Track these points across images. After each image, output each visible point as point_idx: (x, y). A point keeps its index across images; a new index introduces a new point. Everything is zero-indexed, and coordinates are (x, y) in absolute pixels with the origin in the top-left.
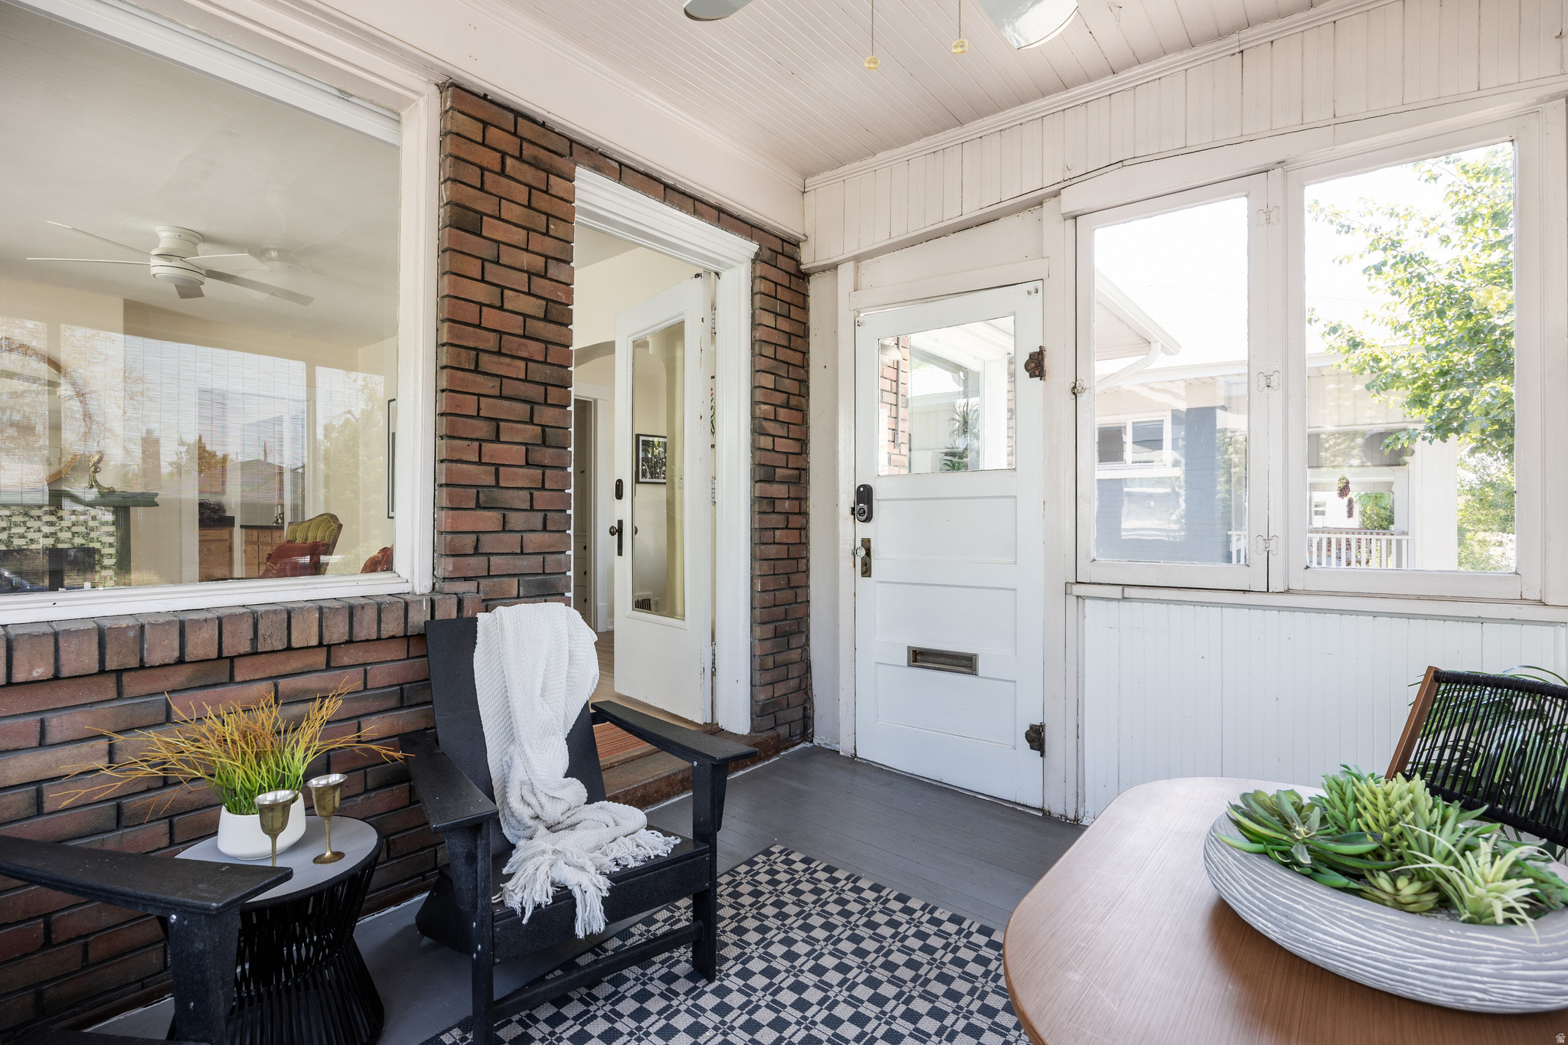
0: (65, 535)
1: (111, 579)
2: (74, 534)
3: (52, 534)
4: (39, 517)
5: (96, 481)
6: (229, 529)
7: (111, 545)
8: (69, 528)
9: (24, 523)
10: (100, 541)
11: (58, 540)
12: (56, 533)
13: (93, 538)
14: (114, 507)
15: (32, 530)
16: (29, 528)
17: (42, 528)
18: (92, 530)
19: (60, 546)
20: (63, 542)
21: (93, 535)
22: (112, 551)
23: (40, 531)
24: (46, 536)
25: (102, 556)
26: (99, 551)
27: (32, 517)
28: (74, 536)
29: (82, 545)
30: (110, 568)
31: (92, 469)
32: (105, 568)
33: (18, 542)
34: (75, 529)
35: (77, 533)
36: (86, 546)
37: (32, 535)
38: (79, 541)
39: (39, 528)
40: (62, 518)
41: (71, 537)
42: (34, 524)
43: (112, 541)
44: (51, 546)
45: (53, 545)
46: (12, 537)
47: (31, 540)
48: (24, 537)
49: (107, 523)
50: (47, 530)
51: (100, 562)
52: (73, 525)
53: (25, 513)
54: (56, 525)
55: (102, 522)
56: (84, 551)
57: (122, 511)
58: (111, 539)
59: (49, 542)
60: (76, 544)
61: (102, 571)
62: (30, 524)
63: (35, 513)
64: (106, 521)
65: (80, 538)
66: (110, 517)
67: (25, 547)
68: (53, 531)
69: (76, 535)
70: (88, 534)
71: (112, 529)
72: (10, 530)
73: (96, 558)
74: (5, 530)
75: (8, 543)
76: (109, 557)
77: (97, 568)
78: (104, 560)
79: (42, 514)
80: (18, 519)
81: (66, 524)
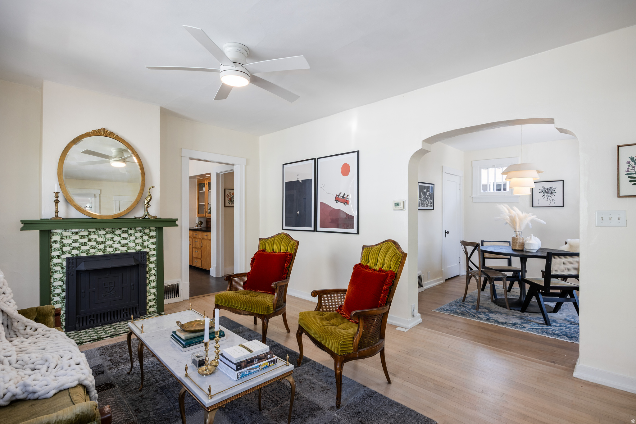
0: (132, 245)
1: (154, 269)
2: (136, 244)
3: (126, 244)
4: (120, 234)
5: (148, 212)
7: (154, 250)
8: (134, 241)
9: (112, 238)
10: (149, 248)
11: (128, 248)
12: (127, 244)
13: (145, 246)
14: (156, 227)
15: (116, 242)
16: (114, 241)
17: (121, 241)
18: (145, 241)
19: (130, 251)
20: (131, 249)
21: (146, 244)
22: (155, 253)
23: (120, 243)
24: (123, 246)
25: (150, 256)
26: (148, 253)
27: (116, 235)
28: (136, 245)
29: (140, 250)
30: (153, 263)
31: (146, 205)
32: (151, 263)
33: (109, 250)
34: (137, 241)
35: (138, 243)
36: (142, 251)
37: (116, 245)
38: (139, 248)
39: (120, 241)
40: (131, 235)
41: (135, 246)
42: (117, 239)
43: (154, 248)
44: (125, 252)
45: (126, 251)
46: (106, 247)
47: (116, 248)
48: (112, 247)
49: (152, 237)
50: (124, 242)
51: (149, 259)
52: (136, 239)
53: (113, 233)
54: (128, 239)
55: (150, 236)
56: (141, 254)
57: (160, 230)
58: (154, 246)
59: (124, 249)
60: (137, 250)
61: (150, 264)
62: (115, 239)
63: (118, 232)
64: (152, 236)
65: (139, 246)
66: (153, 234)
67: (113, 253)
68: (126, 243)
69: (137, 244)
70: (143, 244)
71: (154, 240)
72: (105, 243)
73: (147, 257)
74: (102, 243)
75: (104, 251)
76: (153, 256)
77: (148, 263)
78: (151, 258)
79: (121, 233)
80: (109, 236)
81: (133, 238)
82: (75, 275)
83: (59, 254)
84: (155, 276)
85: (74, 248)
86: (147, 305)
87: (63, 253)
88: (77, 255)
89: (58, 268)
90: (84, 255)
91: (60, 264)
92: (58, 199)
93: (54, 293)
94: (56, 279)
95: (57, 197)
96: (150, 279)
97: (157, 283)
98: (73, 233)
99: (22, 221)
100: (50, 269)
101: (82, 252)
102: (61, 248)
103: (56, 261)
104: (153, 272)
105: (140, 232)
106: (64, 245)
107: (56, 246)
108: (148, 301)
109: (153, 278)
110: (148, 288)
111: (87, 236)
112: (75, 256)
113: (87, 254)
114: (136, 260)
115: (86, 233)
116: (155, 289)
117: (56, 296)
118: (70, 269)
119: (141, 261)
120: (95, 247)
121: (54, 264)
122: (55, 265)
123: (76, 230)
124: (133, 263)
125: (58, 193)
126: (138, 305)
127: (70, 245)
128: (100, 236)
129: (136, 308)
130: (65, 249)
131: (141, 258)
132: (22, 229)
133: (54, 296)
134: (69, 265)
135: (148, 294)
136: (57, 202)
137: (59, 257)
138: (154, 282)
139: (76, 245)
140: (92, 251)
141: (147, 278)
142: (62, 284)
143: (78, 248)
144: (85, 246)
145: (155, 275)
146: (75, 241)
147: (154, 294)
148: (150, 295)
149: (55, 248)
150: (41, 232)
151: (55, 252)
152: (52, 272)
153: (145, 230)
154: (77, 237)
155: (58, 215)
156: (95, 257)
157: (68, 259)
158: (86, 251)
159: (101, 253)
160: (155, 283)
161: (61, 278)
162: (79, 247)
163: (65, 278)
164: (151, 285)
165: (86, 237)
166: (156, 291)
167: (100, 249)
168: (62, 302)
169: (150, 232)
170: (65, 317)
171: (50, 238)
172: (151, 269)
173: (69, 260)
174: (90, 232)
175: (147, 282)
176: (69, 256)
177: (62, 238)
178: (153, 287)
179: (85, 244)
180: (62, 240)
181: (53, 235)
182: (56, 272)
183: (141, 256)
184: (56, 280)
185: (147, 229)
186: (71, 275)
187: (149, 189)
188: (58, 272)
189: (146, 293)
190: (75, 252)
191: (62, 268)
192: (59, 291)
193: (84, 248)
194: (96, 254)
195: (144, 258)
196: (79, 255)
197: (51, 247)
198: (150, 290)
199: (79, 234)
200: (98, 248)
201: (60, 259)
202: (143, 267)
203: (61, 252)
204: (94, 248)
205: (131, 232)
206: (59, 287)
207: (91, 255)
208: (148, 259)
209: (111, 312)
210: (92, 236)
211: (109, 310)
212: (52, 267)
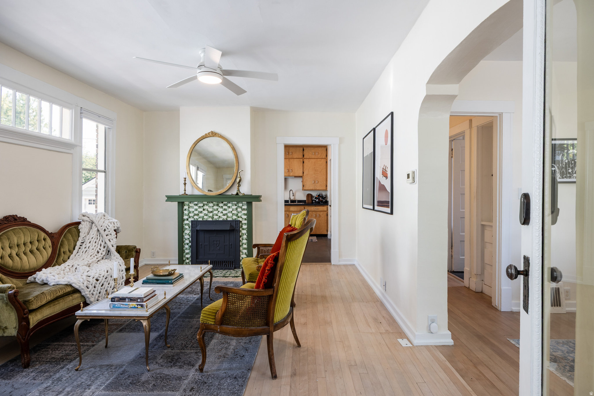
0: (230, 215)
1: (245, 235)
2: (233, 214)
3: (226, 214)
4: (222, 207)
5: (239, 190)
7: (245, 219)
8: (231, 212)
9: (217, 209)
10: (242, 218)
11: (228, 217)
12: (227, 214)
13: (239, 216)
14: (247, 202)
15: (220, 212)
16: (219, 212)
17: (223, 212)
18: (239, 213)
19: (229, 219)
20: (230, 217)
21: (239, 215)
22: (246, 222)
23: (222, 213)
24: (224, 215)
25: (242, 224)
26: (241, 222)
27: (220, 207)
28: (233, 215)
29: (236, 219)
30: (245, 230)
31: (238, 185)
32: (243, 229)
33: (216, 217)
34: (233, 212)
35: (234, 214)
36: (237, 219)
37: (221, 215)
38: (235, 217)
39: (222, 211)
40: (229, 207)
41: (232, 215)
42: (220, 210)
43: (246, 218)
44: (225, 219)
45: (226, 219)
46: (214, 215)
47: (219, 216)
48: (217, 215)
49: (244, 210)
50: (225, 212)
51: (242, 227)
52: (233, 210)
53: (218, 205)
54: (228, 210)
55: (242, 209)
56: (236, 222)
57: (249, 204)
58: (245, 217)
59: (225, 217)
60: (233, 219)
61: (242, 231)
62: (219, 210)
63: (221, 205)
64: (244, 209)
65: (235, 216)
66: (245, 207)
67: (218, 219)
68: (226, 213)
69: (234, 215)
70: (237, 214)
71: (246, 212)
72: (213, 212)
73: (241, 225)
74: (211, 212)
75: (213, 218)
76: (245, 224)
77: (241, 229)
78: (243, 226)
79: (223, 206)
80: (215, 207)
81: (230, 210)
82: (195, 232)
83: (187, 218)
84: (246, 240)
85: (195, 215)
86: (241, 262)
87: (190, 217)
88: (197, 219)
89: (187, 227)
90: (201, 219)
91: (188, 224)
92: (186, 182)
93: (185, 242)
94: (186, 233)
95: (185, 181)
96: (242, 242)
97: (247, 245)
98: (195, 205)
99: (166, 196)
100: (183, 227)
101: (200, 218)
102: (189, 214)
103: (186, 222)
104: (245, 237)
105: (236, 205)
106: (190, 212)
107: (186, 212)
108: (241, 259)
109: (245, 241)
110: (241, 248)
111: (202, 206)
112: (196, 220)
113: (202, 219)
114: (231, 226)
115: (202, 205)
116: (246, 250)
117: (186, 244)
118: (193, 228)
119: (236, 227)
120: (207, 214)
121: (185, 224)
122: (186, 224)
123: (196, 203)
124: (228, 228)
125: (185, 178)
126: (234, 260)
127: (193, 212)
128: (210, 207)
129: (233, 262)
130: (191, 215)
131: (236, 225)
132: (166, 201)
133: (185, 245)
134: (192, 225)
135: (241, 253)
136: (185, 184)
137: (187, 219)
138: (245, 244)
139: (196, 212)
140: (206, 217)
141: (241, 241)
142: (189, 237)
143: (198, 215)
144: (201, 214)
145: (246, 239)
146: (196, 210)
147: (246, 254)
148: (243, 254)
149: (185, 214)
150: (178, 202)
151: (185, 216)
152: (184, 229)
153: (239, 204)
154: (196, 207)
155: (185, 192)
156: (207, 222)
157: (192, 221)
158: (202, 217)
159: (210, 219)
160: (246, 245)
161: (188, 233)
162: (198, 214)
163: (191, 234)
164: (243, 247)
165: (202, 207)
166: (247, 252)
167: (210, 216)
168: (189, 249)
169: (243, 205)
170: (190, 259)
171: (183, 207)
172: (243, 234)
173: (192, 222)
174: (204, 204)
175: (241, 244)
176: (193, 219)
177: (189, 208)
178: (245, 249)
179: (201, 212)
180: (189, 209)
181: (185, 205)
182: (186, 229)
183: (236, 224)
184: (186, 234)
185: (241, 203)
186: (193, 232)
187: (239, 173)
188: (187, 230)
189: (240, 252)
190: (196, 217)
191: (189, 227)
192: (187, 241)
193: (201, 215)
194: (208, 220)
195: (238, 225)
196: (198, 220)
197: (183, 213)
198: (243, 250)
199: (198, 205)
200: (209, 215)
201: (188, 221)
202: (237, 232)
203: (189, 217)
204: (207, 215)
205: (230, 205)
206: (188, 239)
207: (205, 220)
208: (241, 226)
209: (216, 262)
210: (206, 207)
211: (215, 260)
212: (184, 226)
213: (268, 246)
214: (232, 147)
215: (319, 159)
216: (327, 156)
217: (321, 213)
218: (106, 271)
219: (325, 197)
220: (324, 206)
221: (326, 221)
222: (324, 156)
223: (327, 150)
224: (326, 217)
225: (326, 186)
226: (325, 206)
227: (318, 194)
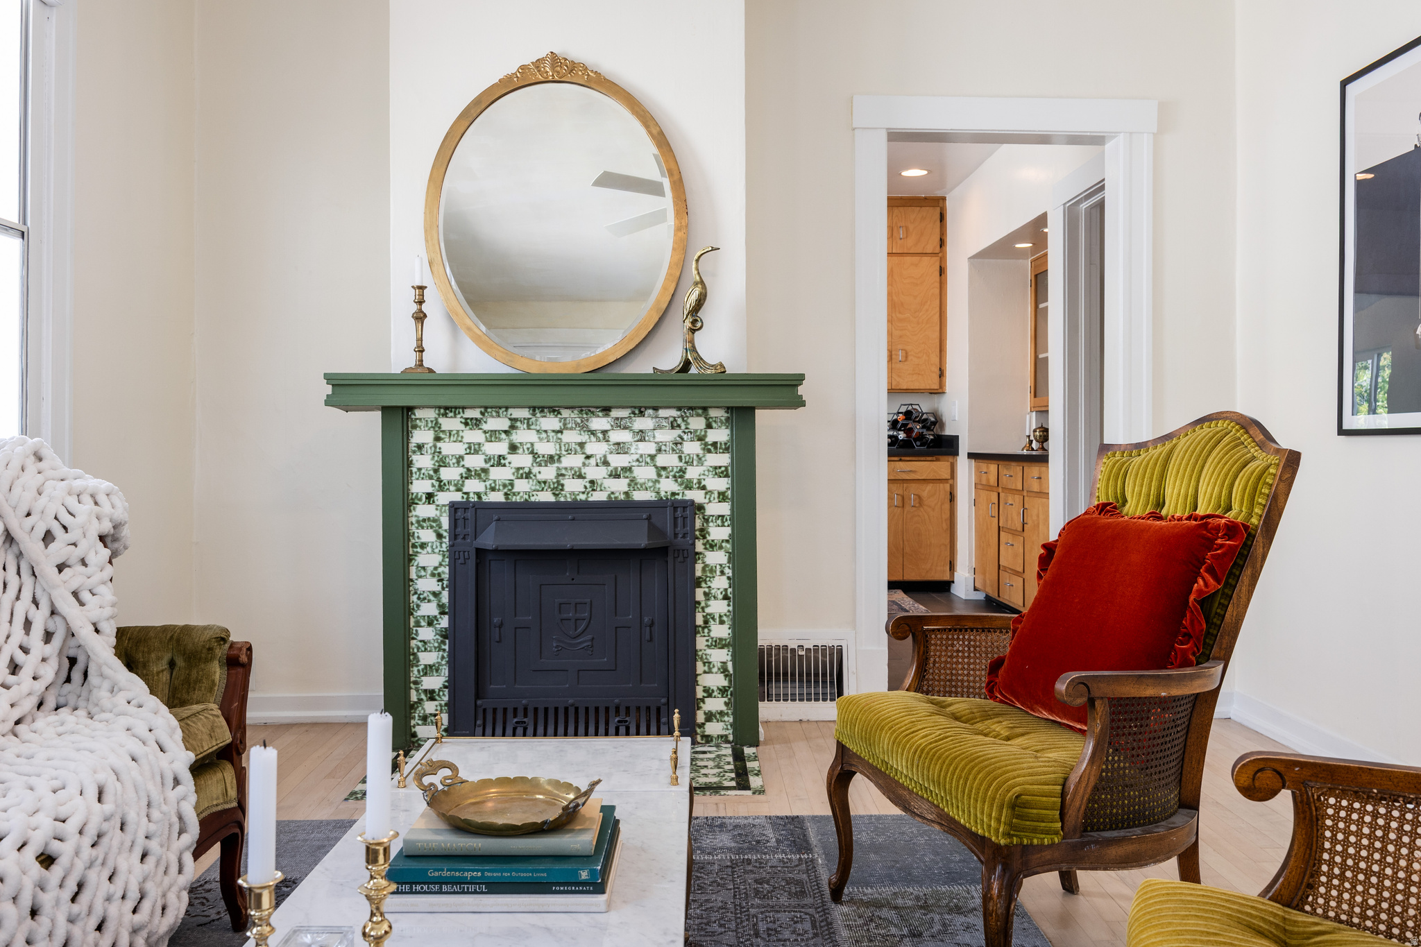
0: (645, 473)
1: (722, 573)
2: (661, 470)
3: (625, 469)
4: (605, 432)
5: (694, 349)
6: (950, 459)
7: (722, 497)
8: (652, 457)
9: (582, 445)
10: (704, 488)
11: (633, 483)
12: (630, 469)
13: (690, 481)
14: (729, 409)
15: (592, 461)
16: (588, 457)
17: (610, 458)
18: (689, 463)
19: (638, 496)
20: (643, 488)
21: (693, 473)
22: (725, 509)
23: (606, 463)
24: (615, 475)
25: (707, 521)
26: (701, 508)
27: (593, 433)
28: (659, 475)
29: (673, 494)
30: (721, 548)
31: (688, 324)
32: (712, 546)
33: (573, 487)
34: (661, 460)
35: (664, 468)
36: (679, 497)
37: (593, 472)
38: (668, 486)
39: (605, 456)
40: (641, 436)
41: (654, 477)
42: (597, 448)
43: (723, 489)
44: (622, 497)
45: (626, 493)
46: (563, 475)
47: (592, 482)
48: (581, 476)
49: (716, 448)
50: (618, 461)
51: (704, 533)
52: (659, 450)
53: (584, 427)
54: (633, 450)
55: (706, 444)
56: (675, 509)
57: (742, 417)
58: (722, 484)
59: (619, 487)
60: (663, 494)
61: (708, 554)
62: (589, 449)
63: (599, 423)
64: (715, 444)
65: (671, 481)
66: (720, 435)
67: (583, 497)
68: (626, 464)
69: (663, 473)
70: (683, 471)
71: (723, 460)
72: (559, 460)
73: (698, 523)
74: (551, 459)
75: (558, 488)
76: (719, 522)
77: (699, 546)
78: (710, 530)
79: (608, 427)
80: (571, 437)
81: (648, 448)
82: (472, 563)
83: (430, 490)
84: (726, 602)
85: (469, 474)
86: (699, 708)
87: (442, 487)
88: (478, 495)
89: (427, 535)
90: (498, 497)
91: (433, 522)
92: (424, 308)
93: (419, 613)
94: (424, 568)
95: (421, 302)
96: (708, 610)
97: (733, 627)
98: (466, 424)
99: (329, 378)
100: (407, 535)
101: (493, 489)
102: (436, 471)
103: (423, 511)
104: (720, 583)
105: (673, 427)
106: (442, 462)
107: (422, 461)
108: (700, 693)
109: (719, 607)
110: (701, 642)
111: (505, 432)
112: (474, 498)
113: (506, 494)
114: (653, 530)
115: (503, 424)
116: (725, 651)
117: (423, 623)
118: (459, 540)
119: (676, 535)
120: (530, 472)
121: (418, 522)
122: (421, 523)
123: (475, 413)
124: (642, 541)
125: (422, 288)
126: (664, 700)
127: (458, 462)
128: (544, 435)
129: (658, 709)
130: (446, 474)
131: (675, 525)
132: (328, 403)
133: (418, 625)
134: (456, 527)
135: (700, 667)
136: (420, 317)
137: (430, 496)
138: (722, 622)
139: (475, 462)
140: (522, 486)
141: (699, 603)
142: (439, 588)
143: (482, 473)
144: (500, 468)
145: (726, 598)
146: (474, 449)
147: (724, 670)
148: (710, 672)
149: (420, 469)
150: (386, 410)
151: (420, 482)
152: (414, 546)
153: (690, 420)
154: (475, 436)
155: (421, 361)
156: (529, 508)
157: (454, 507)
158: (505, 486)
159: (547, 497)
160: (726, 626)
161: (436, 568)
162: (485, 471)
163: (447, 570)
164: (712, 634)
165: (503, 436)
166: (729, 658)
167: (545, 482)
168: (439, 649)
169: (709, 426)
170: (446, 698)
171: (407, 436)
172: (712, 571)
173: (456, 509)
174: (516, 420)
175: (699, 620)
176: (457, 497)
177: (438, 439)
178: (719, 644)
179: (500, 461)
180: (439, 445)
181: (415, 427)
182: (423, 546)
183: (675, 519)
184: (423, 573)
185: (698, 415)
186: (461, 560)
187: (697, 261)
188: (429, 549)
189: (696, 660)
190: (473, 486)
191: (440, 536)
192: (430, 609)
193: (500, 474)
194: (533, 499)
195: (684, 526)
196: (485, 499)
197: (410, 463)
198: (709, 651)
199: (485, 427)
200: (540, 477)
201: (433, 507)
202: (681, 559)
203: (437, 484)
204: (528, 475)
205: (641, 423)
206: (431, 597)
207: (517, 499)
208: (702, 530)
209: (577, 709)
210: (523, 436)
211: (571, 701)
212: (413, 529)
213: (970, 625)
214: (655, 132)
215: (908, 259)
216: (942, 243)
217: (926, 490)
218: (92, 793)
219: (933, 419)
220: (937, 460)
221: (945, 525)
222: (933, 245)
223: (942, 218)
224: (947, 506)
225: (942, 374)
226: (941, 457)
227: (903, 409)
